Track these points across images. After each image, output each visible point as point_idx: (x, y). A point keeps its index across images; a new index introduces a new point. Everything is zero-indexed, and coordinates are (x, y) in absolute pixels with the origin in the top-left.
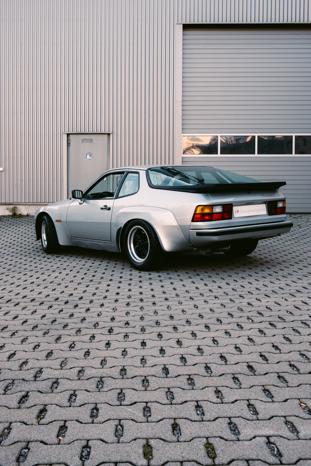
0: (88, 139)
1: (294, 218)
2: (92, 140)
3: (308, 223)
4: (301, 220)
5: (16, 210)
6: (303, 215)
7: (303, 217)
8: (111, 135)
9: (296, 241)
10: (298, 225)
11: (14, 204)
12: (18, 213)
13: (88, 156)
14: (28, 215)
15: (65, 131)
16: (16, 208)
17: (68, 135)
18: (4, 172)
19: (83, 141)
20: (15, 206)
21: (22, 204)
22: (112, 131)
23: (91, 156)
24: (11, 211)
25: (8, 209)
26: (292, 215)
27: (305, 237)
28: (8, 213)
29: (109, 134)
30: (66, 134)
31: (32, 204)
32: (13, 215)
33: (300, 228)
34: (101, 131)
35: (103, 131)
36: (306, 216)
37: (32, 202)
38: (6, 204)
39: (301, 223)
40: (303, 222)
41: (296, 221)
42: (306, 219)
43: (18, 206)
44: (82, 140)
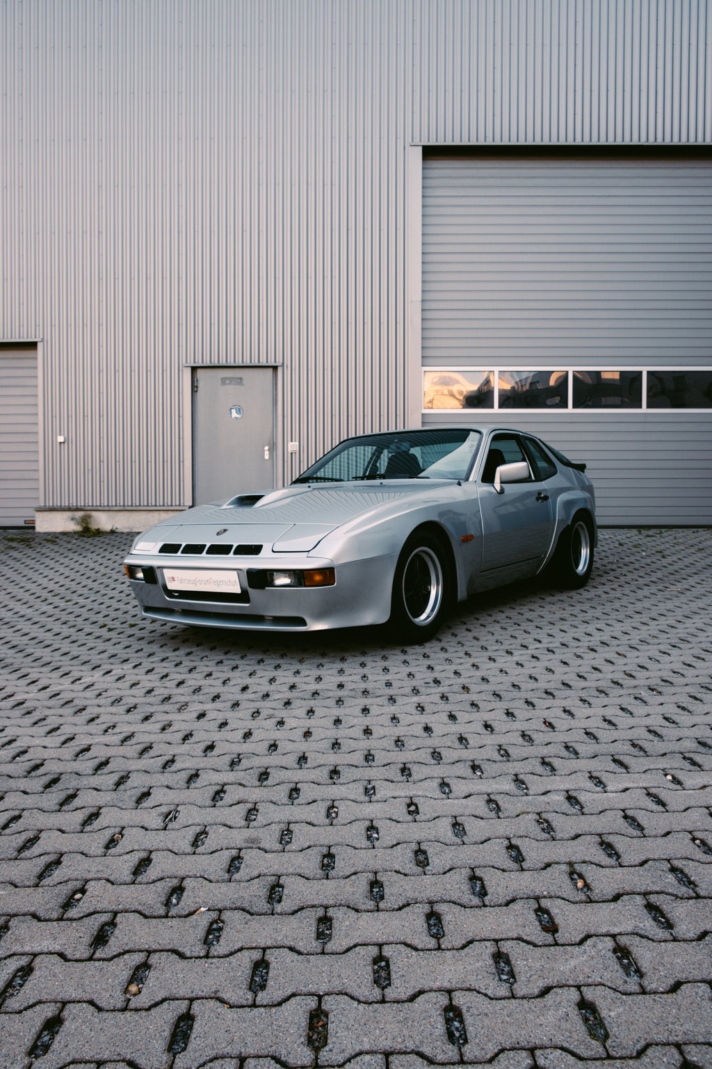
0: (234, 378)
1: (648, 536)
2: (241, 379)
3: (677, 548)
4: (662, 540)
5: (89, 520)
6: (663, 530)
7: (665, 534)
8: (280, 370)
9: (660, 587)
10: (658, 552)
11: (86, 508)
12: (94, 526)
13: (233, 411)
14: (113, 532)
15: (186, 362)
16: (90, 517)
17: (194, 369)
18: (66, 444)
19: (224, 381)
20: (87, 513)
21: (100, 508)
22: (281, 362)
23: (239, 411)
24: (78, 524)
25: (72, 519)
26: (643, 532)
27: (677, 577)
28: (72, 527)
29: (275, 368)
30: (190, 369)
31: (122, 508)
32: (83, 532)
33: (663, 557)
34: (259, 362)
35: (263, 362)
36: (670, 533)
37: (122, 504)
38: (69, 509)
39: (663, 547)
40: (667, 545)
41: (653, 544)
42: (671, 538)
43: (94, 513)
44: (222, 379)
